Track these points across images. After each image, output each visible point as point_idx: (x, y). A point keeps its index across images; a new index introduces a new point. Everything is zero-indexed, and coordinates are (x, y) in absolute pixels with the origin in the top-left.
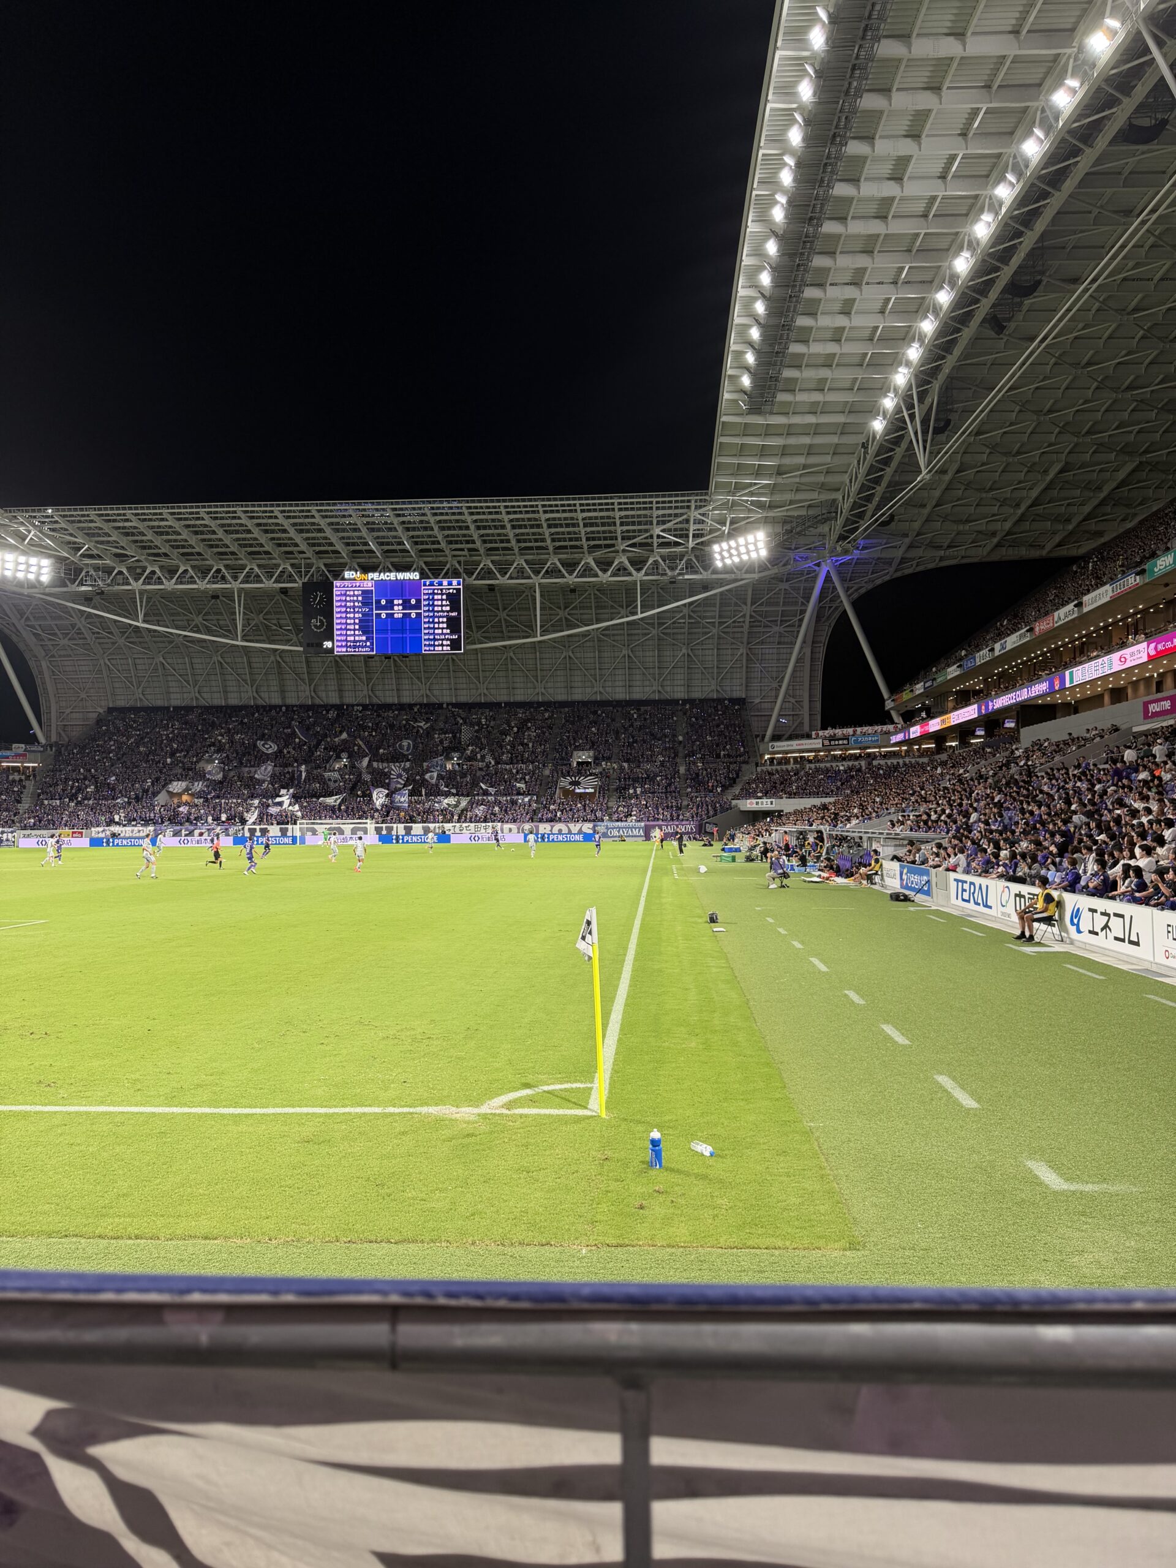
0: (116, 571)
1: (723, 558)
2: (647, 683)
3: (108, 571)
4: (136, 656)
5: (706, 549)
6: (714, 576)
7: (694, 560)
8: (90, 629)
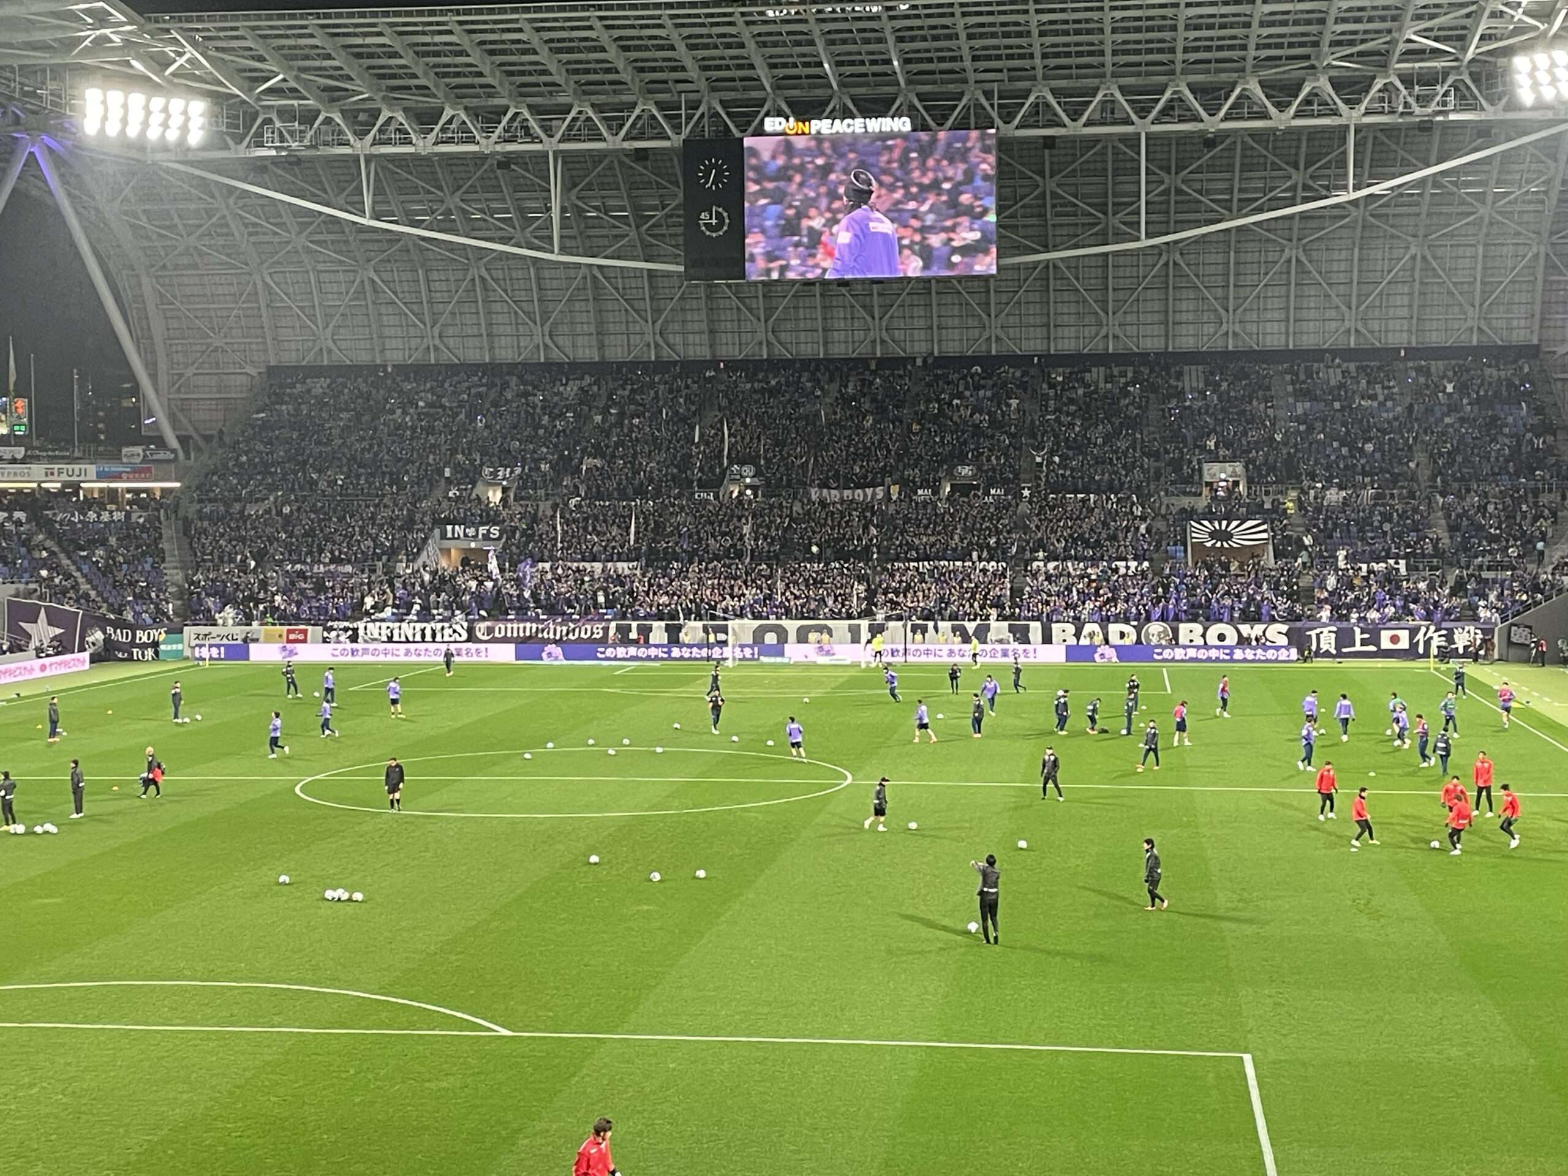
0: (321, 118)
1: (1535, 85)
2: (1333, 314)
3: (308, 117)
4: (320, 267)
5: (1502, 61)
6: (1510, 116)
7: (1469, 82)
8: (242, 217)
